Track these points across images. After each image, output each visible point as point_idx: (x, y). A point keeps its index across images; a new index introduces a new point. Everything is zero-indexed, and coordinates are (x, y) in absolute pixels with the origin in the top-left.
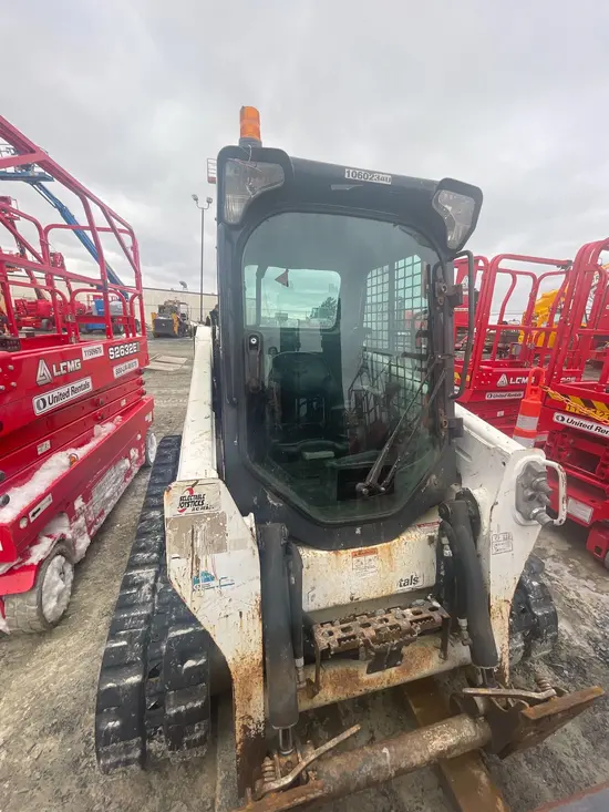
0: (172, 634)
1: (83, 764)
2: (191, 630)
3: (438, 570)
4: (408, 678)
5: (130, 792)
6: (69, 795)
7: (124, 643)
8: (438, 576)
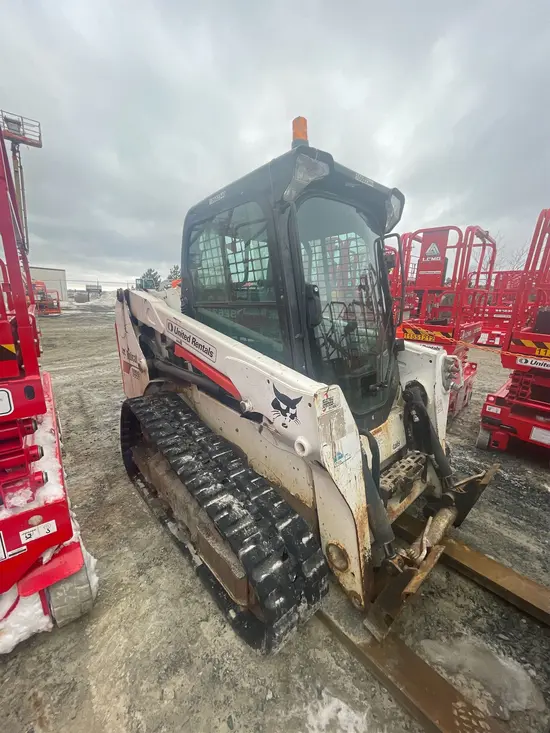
0: (282, 527)
1: (221, 675)
2: (290, 520)
3: (407, 434)
4: (412, 500)
5: (272, 666)
6: (227, 698)
7: (252, 547)
8: (407, 438)
